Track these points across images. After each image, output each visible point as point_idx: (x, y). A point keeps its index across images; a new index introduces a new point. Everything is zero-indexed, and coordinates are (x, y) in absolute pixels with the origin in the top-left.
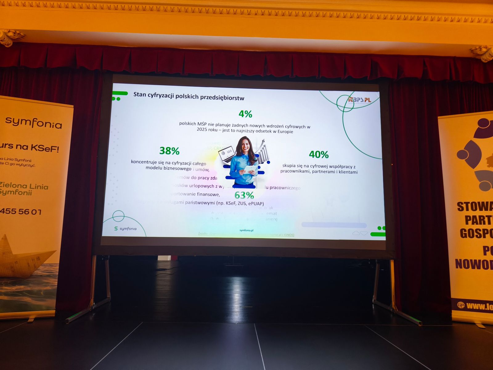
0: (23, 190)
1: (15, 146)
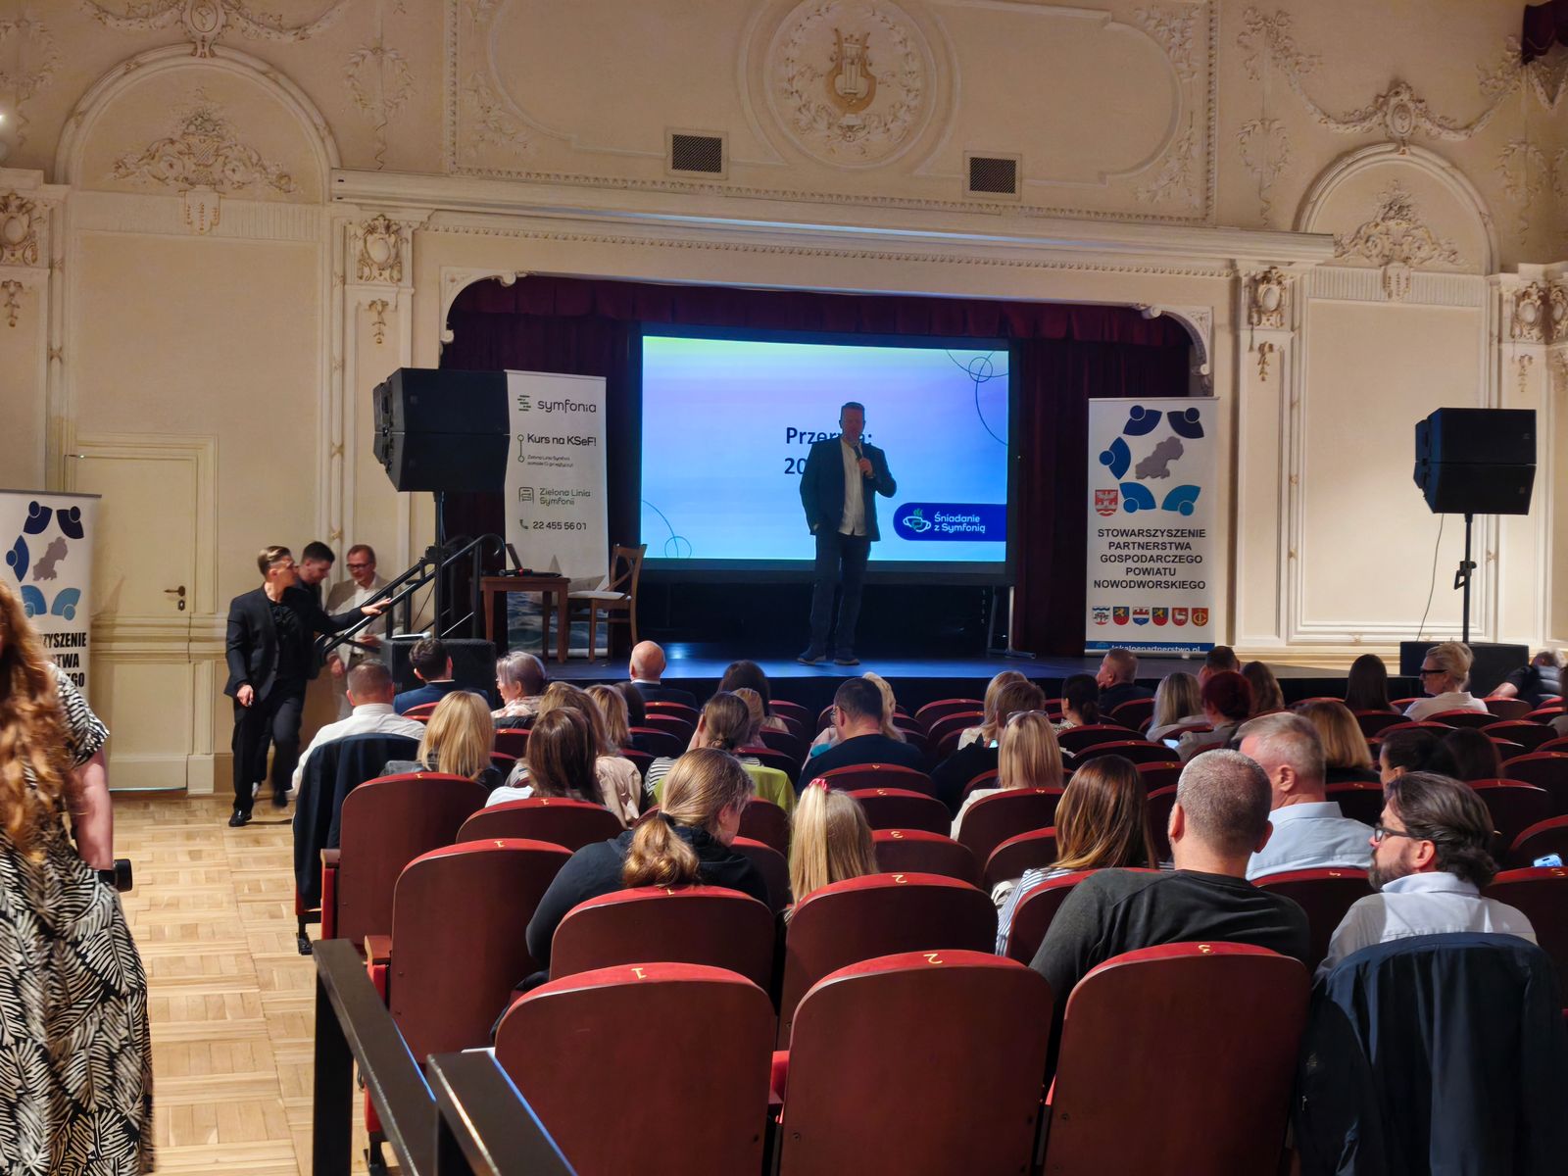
0: (566, 498)
1: (551, 440)
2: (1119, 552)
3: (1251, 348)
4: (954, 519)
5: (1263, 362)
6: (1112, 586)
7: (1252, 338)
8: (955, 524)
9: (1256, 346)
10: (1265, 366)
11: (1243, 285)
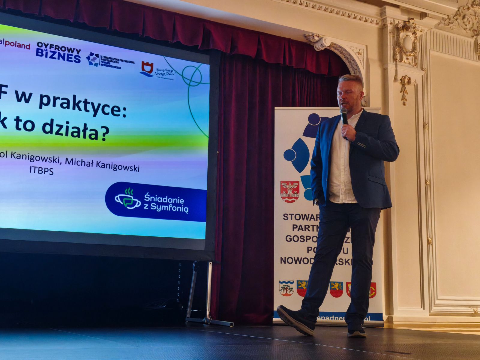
2: (300, 233)
3: (395, 79)
4: (162, 200)
5: (403, 91)
6: (296, 263)
7: (396, 70)
8: (163, 204)
9: (399, 77)
10: (406, 95)
11: (389, 31)
